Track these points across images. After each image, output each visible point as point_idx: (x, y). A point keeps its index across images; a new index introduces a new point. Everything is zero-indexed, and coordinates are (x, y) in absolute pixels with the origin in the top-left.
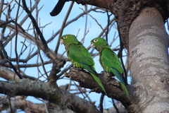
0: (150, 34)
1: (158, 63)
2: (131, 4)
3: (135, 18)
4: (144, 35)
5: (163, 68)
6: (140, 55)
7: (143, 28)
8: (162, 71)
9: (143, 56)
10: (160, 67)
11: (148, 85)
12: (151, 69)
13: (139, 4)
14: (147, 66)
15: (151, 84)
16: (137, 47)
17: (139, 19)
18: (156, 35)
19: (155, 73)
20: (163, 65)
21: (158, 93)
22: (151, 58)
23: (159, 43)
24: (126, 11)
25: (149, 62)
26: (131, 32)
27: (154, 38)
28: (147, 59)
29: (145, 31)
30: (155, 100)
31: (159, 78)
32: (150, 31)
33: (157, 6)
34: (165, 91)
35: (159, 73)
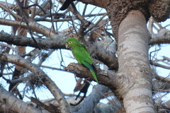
0: (134, 32)
1: (138, 57)
2: (120, 8)
3: (123, 19)
4: (129, 33)
5: (142, 60)
6: (125, 50)
7: (129, 27)
8: (142, 63)
9: (128, 51)
10: (140, 59)
11: (130, 74)
12: (133, 61)
13: (126, 8)
14: (130, 59)
15: (133, 74)
16: (124, 43)
17: (126, 19)
18: (139, 33)
19: (136, 65)
20: (143, 58)
21: (137, 80)
22: (133, 52)
23: (140, 40)
24: (116, 13)
25: (131, 55)
26: (120, 30)
27: (137, 35)
28: (131, 53)
29: (130, 30)
30: (135, 86)
31: (138, 68)
32: (134, 30)
33: (141, 9)
34: (144, 79)
35: (139, 65)
